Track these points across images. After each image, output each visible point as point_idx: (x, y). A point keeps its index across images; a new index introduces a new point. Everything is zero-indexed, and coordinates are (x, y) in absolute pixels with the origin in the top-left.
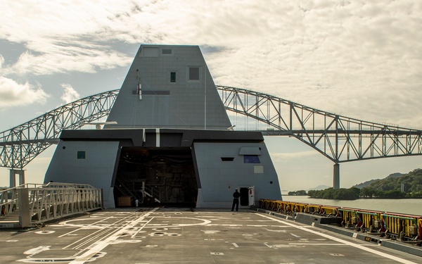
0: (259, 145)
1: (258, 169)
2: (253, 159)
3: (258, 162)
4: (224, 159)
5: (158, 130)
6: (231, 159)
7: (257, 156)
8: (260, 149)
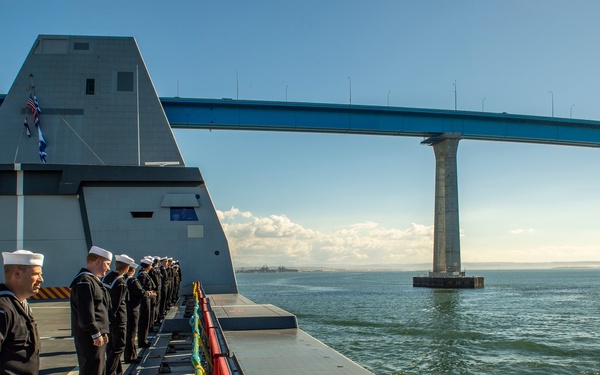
0: (197, 190)
1: (194, 231)
2: (185, 213)
3: (195, 218)
4: (136, 215)
5: (18, 167)
6: (149, 215)
7: (192, 208)
8: (198, 197)
